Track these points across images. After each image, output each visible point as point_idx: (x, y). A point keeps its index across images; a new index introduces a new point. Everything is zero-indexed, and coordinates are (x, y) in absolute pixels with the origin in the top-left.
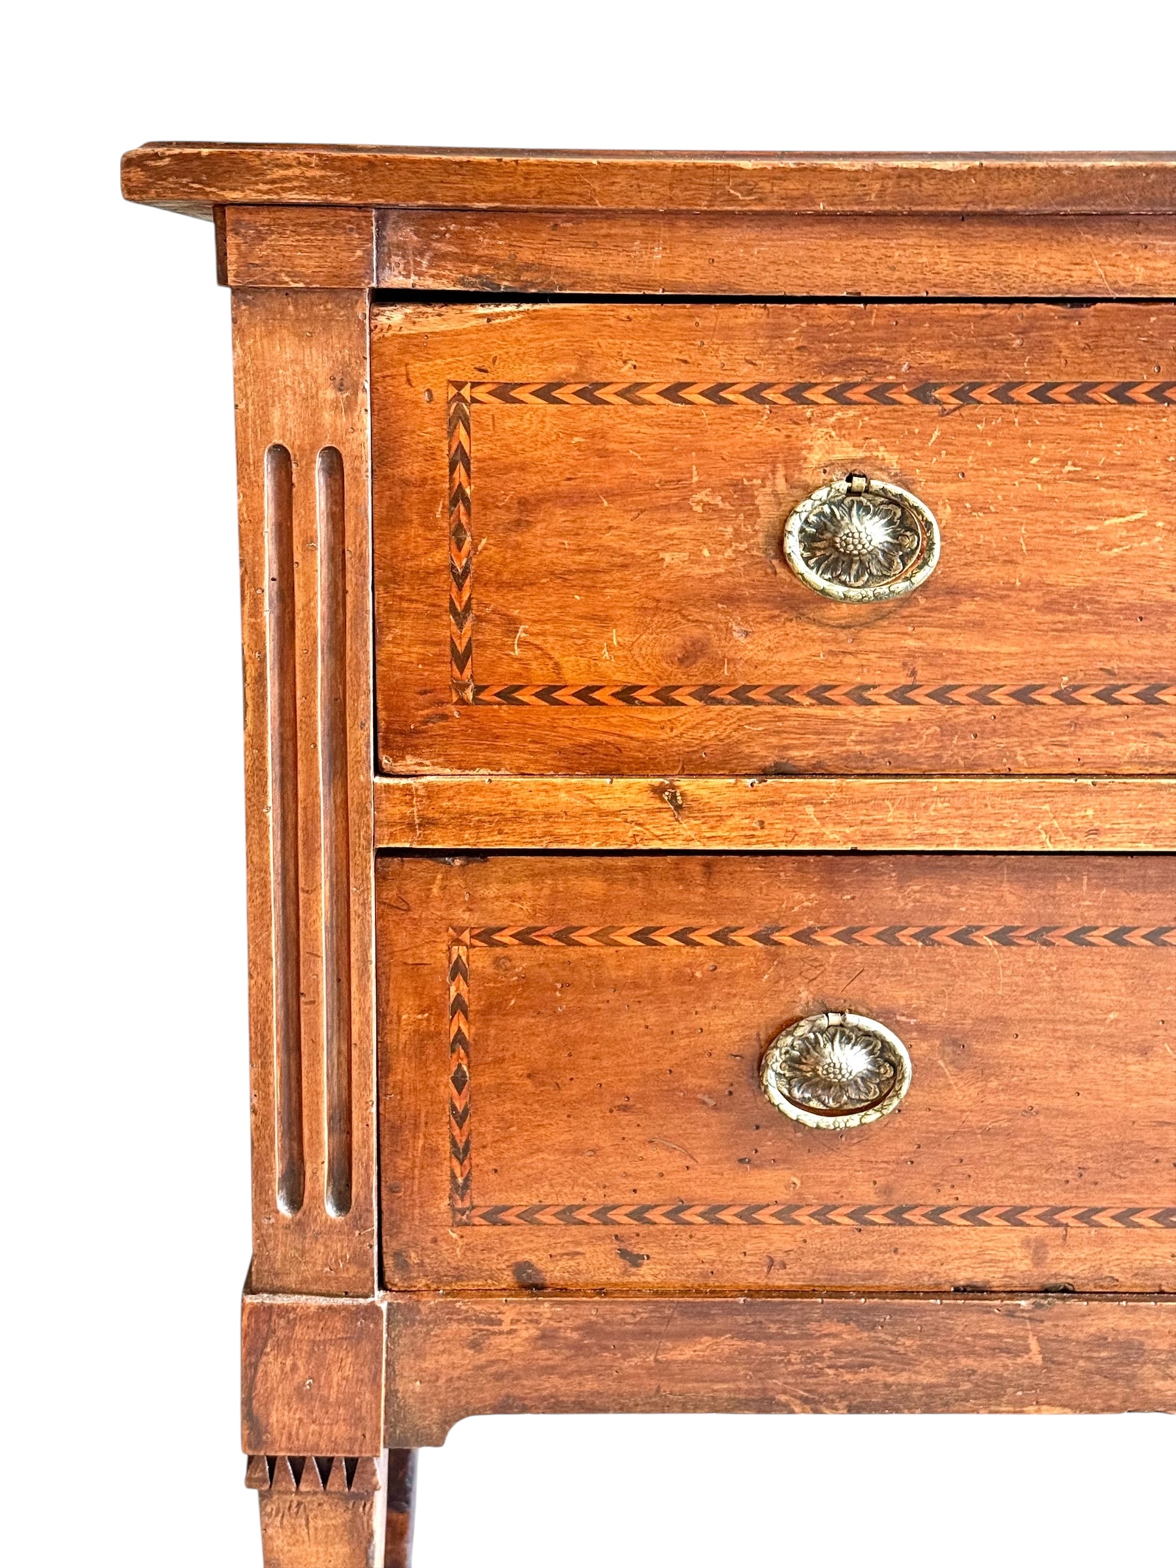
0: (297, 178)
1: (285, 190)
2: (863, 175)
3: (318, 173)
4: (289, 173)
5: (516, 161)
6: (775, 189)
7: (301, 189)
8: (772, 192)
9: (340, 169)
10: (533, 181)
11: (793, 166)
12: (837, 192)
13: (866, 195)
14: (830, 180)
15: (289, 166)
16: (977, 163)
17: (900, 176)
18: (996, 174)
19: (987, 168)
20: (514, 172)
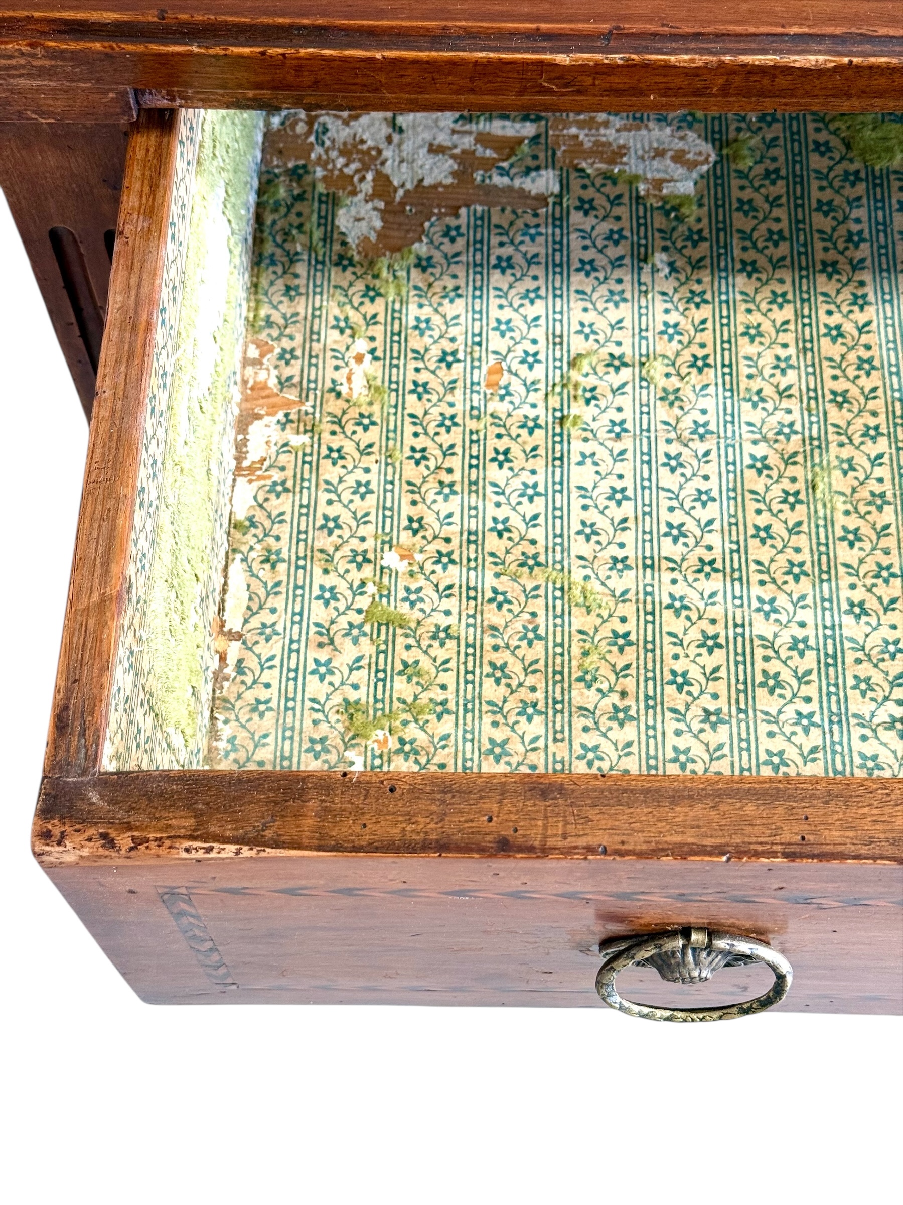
0: (23, 66)
1: (13, 77)
2: (705, 71)
3: (47, 63)
4: (13, 62)
5: (284, 55)
6: (597, 82)
7: (30, 76)
8: (594, 85)
9: (72, 59)
10: (306, 73)
11: (620, 62)
12: (672, 86)
13: (707, 88)
14: (665, 76)
15: (11, 57)
16: (846, 60)
17: (750, 73)
18: (867, 72)
19: (857, 67)
20: (283, 64)
